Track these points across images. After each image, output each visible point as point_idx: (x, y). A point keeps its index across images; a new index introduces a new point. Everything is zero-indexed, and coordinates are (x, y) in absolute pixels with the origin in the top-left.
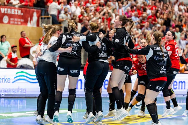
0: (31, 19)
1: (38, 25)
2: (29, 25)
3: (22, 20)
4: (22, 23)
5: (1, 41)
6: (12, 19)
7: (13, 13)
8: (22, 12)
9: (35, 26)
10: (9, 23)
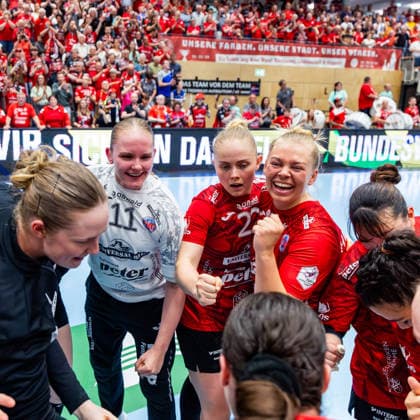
0: (388, 61)
1: (396, 68)
2: (385, 68)
3: (376, 63)
4: (376, 67)
5: (335, 90)
6: (362, 62)
7: (364, 55)
8: (377, 53)
9: (393, 69)
10: (358, 66)
